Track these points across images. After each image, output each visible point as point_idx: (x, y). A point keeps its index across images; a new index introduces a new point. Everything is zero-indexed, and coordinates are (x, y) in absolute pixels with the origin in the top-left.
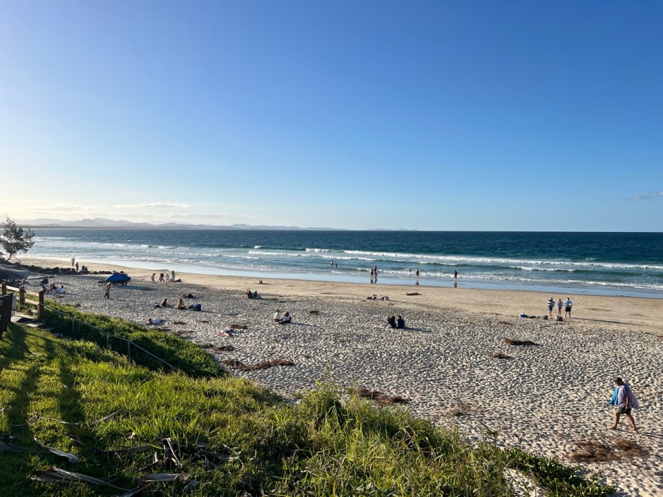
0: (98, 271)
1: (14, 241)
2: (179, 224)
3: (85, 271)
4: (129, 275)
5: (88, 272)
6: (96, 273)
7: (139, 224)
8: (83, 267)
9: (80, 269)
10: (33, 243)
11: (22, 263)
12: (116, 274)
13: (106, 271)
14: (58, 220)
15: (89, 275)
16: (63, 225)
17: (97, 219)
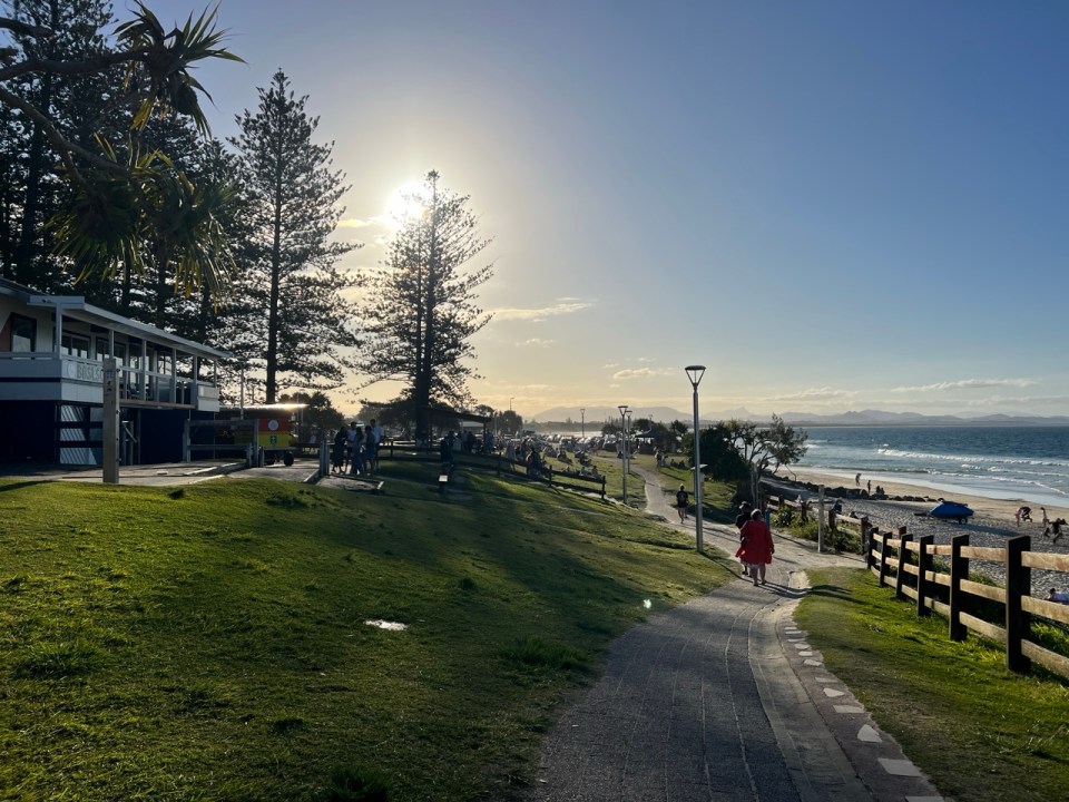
0: (902, 496)
1: (781, 446)
2: (1012, 416)
3: (880, 494)
4: (970, 507)
5: (885, 497)
6: (898, 498)
7: (937, 418)
8: (878, 488)
9: (873, 491)
10: (805, 450)
11: (791, 478)
12: (947, 504)
13: (914, 496)
14: (810, 414)
15: (888, 501)
16: (818, 421)
17: (868, 411)
